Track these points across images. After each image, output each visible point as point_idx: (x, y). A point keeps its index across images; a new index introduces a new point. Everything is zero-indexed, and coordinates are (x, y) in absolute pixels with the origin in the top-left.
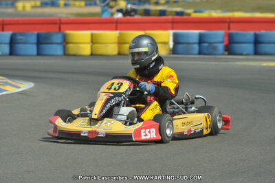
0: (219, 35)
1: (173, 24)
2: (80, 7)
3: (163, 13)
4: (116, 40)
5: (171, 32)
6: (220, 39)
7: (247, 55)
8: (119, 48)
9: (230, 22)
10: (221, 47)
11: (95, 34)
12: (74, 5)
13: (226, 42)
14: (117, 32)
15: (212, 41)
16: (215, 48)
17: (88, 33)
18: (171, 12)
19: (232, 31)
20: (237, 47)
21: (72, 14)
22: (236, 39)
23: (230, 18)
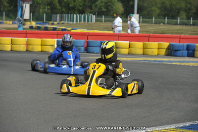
0: (82, 42)
1: (58, 36)
2: (9, 24)
3: (55, 29)
4: (25, 43)
5: (56, 40)
6: (82, 44)
7: (96, 53)
8: (27, 47)
9: (88, 35)
10: (83, 48)
11: (14, 39)
12: (6, 23)
13: (86, 46)
14: (26, 39)
15: (78, 45)
16: (79, 49)
17: (10, 39)
18: (59, 29)
19: (89, 40)
20: (91, 49)
21: (4, 28)
22: (91, 45)
23: (88, 33)
